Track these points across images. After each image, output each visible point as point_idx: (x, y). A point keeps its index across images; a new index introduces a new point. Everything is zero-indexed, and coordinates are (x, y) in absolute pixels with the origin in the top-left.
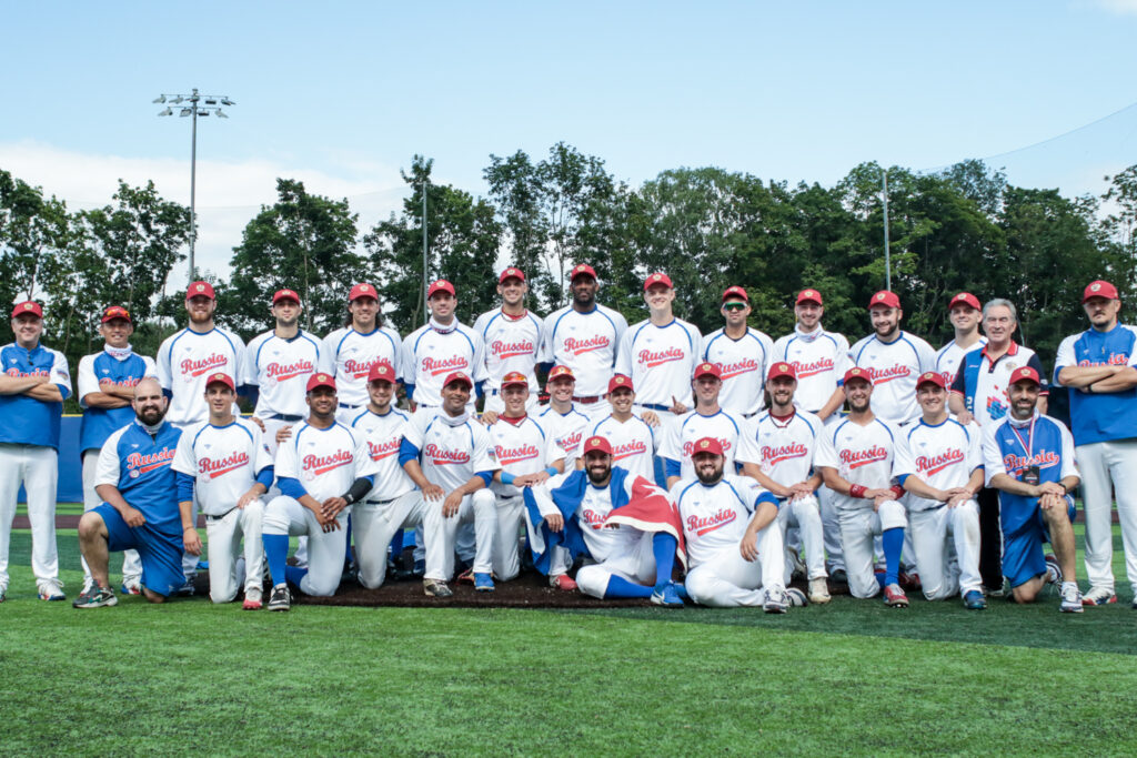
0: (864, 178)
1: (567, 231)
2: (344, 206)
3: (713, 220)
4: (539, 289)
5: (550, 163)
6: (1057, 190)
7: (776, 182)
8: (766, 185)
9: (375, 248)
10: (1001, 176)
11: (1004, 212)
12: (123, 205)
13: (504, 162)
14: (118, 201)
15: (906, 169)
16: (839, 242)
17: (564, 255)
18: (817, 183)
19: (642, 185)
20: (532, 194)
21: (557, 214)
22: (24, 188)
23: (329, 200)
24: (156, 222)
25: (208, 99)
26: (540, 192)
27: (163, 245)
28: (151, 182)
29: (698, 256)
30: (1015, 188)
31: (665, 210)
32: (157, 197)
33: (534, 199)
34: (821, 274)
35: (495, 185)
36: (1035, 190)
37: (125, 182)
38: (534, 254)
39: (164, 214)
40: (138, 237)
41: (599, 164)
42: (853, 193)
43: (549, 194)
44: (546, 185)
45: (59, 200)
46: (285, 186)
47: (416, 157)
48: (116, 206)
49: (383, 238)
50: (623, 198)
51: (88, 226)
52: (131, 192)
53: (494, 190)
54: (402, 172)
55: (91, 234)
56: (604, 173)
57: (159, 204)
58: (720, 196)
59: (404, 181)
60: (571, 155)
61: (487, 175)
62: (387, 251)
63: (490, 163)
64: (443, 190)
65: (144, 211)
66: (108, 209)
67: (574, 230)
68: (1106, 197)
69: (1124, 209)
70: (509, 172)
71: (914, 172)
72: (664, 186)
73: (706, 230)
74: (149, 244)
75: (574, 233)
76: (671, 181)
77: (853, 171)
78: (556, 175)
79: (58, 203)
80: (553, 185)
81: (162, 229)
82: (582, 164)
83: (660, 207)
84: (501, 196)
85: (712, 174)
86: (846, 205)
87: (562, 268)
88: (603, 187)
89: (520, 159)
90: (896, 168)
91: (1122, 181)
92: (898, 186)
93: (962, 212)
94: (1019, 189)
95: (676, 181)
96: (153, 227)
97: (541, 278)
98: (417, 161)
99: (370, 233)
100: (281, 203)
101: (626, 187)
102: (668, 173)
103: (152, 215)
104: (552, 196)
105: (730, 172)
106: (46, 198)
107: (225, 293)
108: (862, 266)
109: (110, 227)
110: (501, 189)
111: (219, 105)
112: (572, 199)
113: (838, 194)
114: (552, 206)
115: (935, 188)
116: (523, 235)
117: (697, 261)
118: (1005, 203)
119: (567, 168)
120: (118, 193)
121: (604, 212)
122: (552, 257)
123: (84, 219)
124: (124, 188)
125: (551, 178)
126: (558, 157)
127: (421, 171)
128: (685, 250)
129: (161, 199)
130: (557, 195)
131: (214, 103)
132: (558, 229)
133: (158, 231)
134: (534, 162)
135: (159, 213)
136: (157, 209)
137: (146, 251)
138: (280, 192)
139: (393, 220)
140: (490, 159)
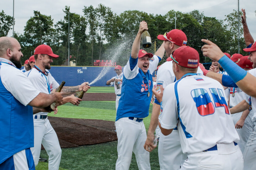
0: (171, 14)
1: (102, 24)
2: (50, 17)
3: (136, 22)
4: (96, 38)
5: (98, 8)
6: (215, 18)
7: (151, 14)
8: (149, 15)
9: (57, 28)
10: (203, 14)
11: (203, 22)
13: (87, 8)
16: (165, 28)
17: (101, 30)
18: (160, 15)
19: (120, 14)
20: (94, 16)
21: (100, 20)
23: (47, 16)
24: (5, 20)
26: (96, 15)
27: (6, 26)
28: (3, 10)
29: (133, 31)
30: (206, 17)
31: (125, 20)
32: (5, 14)
33: (95, 17)
35: (85, 13)
36: (210, 17)
38: (94, 30)
40: (1, 24)
41: (110, 9)
42: (169, 17)
43: (98, 15)
44: (97, 13)
46: (36, 12)
47: (66, 6)
49: (59, 25)
50: (115, 17)
53: (85, 14)
54: (63, 10)
56: (111, 11)
57: (5, 16)
58: (138, 17)
59: (63, 12)
60: (103, 7)
61: (83, 11)
62: (60, 28)
63: (84, 8)
64: (73, 14)
65: (2, 17)
67: (104, 24)
68: (225, 20)
69: (229, 23)
70: (89, 10)
71: (182, 13)
72: (125, 14)
73: (135, 25)
74: (3, 25)
75: (104, 25)
76: (127, 13)
77: (169, 12)
78: (100, 11)
80: (99, 13)
81: (7, 22)
82: (105, 9)
83: (124, 19)
84: (87, 16)
85: (136, 12)
86: (167, 20)
87: (101, 33)
88: (110, 14)
89: (91, 7)
90: (178, 12)
91: (229, 16)
92: (179, 16)
93: (193, 22)
94: (207, 17)
95: (128, 13)
97: (96, 35)
98: (66, 7)
99: (56, 24)
100: (35, 16)
101: (116, 14)
102: (126, 11)
103: (4, 18)
104: (99, 16)
105: (140, 11)
107: (23, 37)
110: (87, 14)
112: (103, 17)
113: (165, 17)
114: (99, 18)
115: (187, 16)
116: (92, 25)
117: (133, 32)
118: (204, 20)
119: (102, 10)
121: (111, 20)
122: (98, 30)
125: (98, 12)
126: (100, 7)
127: (68, 10)
128: (130, 29)
129: (6, 14)
130: (100, 16)
132: (100, 24)
133: (5, 22)
134: (95, 8)
135: (6, 18)
136: (5, 17)
137: (3, 27)
138: (34, 14)
139: (61, 21)
140: (84, 7)
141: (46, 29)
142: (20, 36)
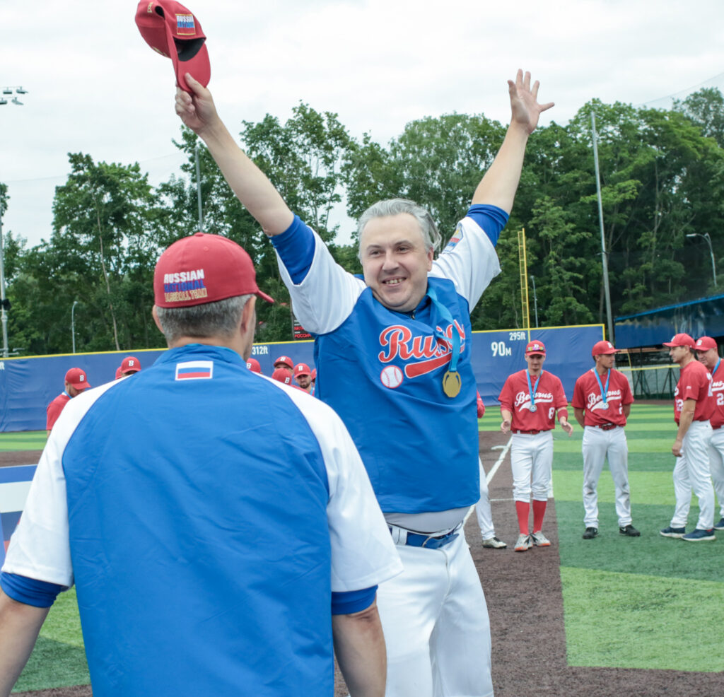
2: (137, 169)
5: (295, 121)
15: (628, 104)
16: (569, 174)
18: (553, 123)
23: (122, 166)
25: (5, 90)
34: (548, 205)
35: (251, 145)
46: (76, 159)
47: (182, 127)
49: (163, 197)
50: (367, 148)
54: (174, 142)
59: (178, 149)
61: (244, 137)
62: (168, 208)
63: (244, 128)
70: (262, 133)
72: (413, 135)
77: (581, 110)
87: (316, 213)
89: (270, 122)
90: (618, 104)
100: (74, 174)
101: (368, 138)
102: (416, 123)
107: (48, 251)
108: (589, 195)
110: (258, 148)
111: (15, 94)
126: (301, 116)
131: (10, 93)
134: (282, 121)
138: (72, 164)
139: (172, 181)
140: (243, 125)
141: (119, 216)
142: (37, 248)
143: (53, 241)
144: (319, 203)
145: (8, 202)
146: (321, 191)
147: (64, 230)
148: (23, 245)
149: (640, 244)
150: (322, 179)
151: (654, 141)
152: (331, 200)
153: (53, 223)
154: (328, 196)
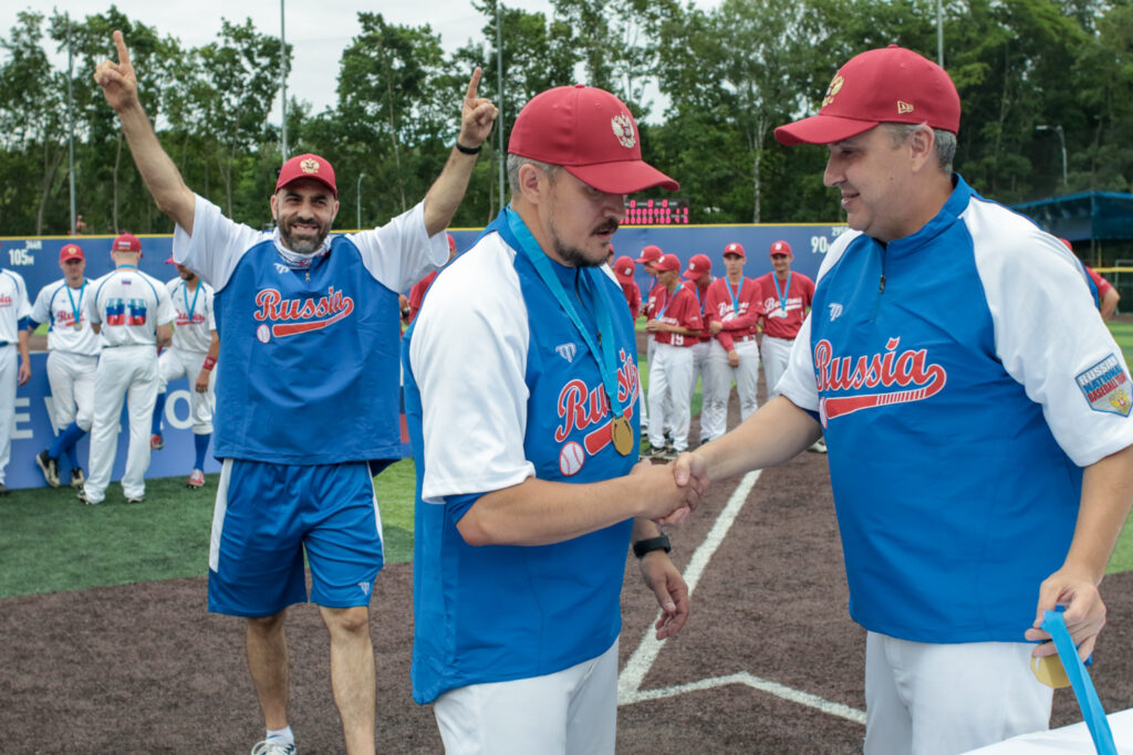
1: (636, 50)
2: (428, 30)
9: (454, 73)
12: (227, 41)
14: (223, 38)
22: (141, 28)
24: (260, 55)
27: (266, 78)
28: (249, 19)
32: (256, 32)
35: (560, 8)
37: (227, 20)
38: (607, 72)
39: (265, 48)
40: (243, 71)
45: (174, 37)
46: (366, 19)
48: (221, 43)
49: (460, 64)
51: (200, 61)
52: (234, 29)
54: (473, 4)
55: (202, 68)
57: (259, 39)
59: (477, 12)
62: (464, 75)
64: (518, 14)
65: (246, 46)
66: (214, 45)
74: (253, 76)
79: (173, 41)
81: (265, 61)
88: (667, 6)
96: (257, 60)
99: (449, 59)
100: (364, 35)
103: (254, 49)
104: (620, 16)
106: (161, 36)
107: (334, 118)
109: (217, 62)
116: (595, 59)
120: (221, 31)
123: (197, 55)
124: (227, 25)
129: (260, 34)
132: (627, 50)
133: (261, 63)
135: (260, 47)
136: (258, 43)
137: (252, 83)
138: (362, 24)
139: (471, 46)
141: (411, 83)
142: (322, 115)
143: (340, 108)
144: (632, 76)
145: (292, 62)
146: (638, 63)
147: (349, 98)
148: (308, 111)
149: (984, 135)
150: (641, 49)
151: (1007, 19)
152: (648, 74)
153: (338, 91)
154: (645, 68)
